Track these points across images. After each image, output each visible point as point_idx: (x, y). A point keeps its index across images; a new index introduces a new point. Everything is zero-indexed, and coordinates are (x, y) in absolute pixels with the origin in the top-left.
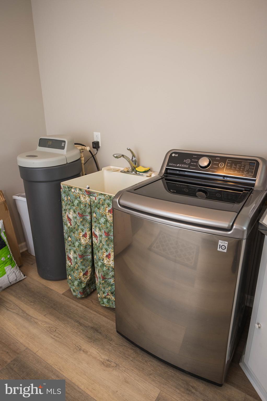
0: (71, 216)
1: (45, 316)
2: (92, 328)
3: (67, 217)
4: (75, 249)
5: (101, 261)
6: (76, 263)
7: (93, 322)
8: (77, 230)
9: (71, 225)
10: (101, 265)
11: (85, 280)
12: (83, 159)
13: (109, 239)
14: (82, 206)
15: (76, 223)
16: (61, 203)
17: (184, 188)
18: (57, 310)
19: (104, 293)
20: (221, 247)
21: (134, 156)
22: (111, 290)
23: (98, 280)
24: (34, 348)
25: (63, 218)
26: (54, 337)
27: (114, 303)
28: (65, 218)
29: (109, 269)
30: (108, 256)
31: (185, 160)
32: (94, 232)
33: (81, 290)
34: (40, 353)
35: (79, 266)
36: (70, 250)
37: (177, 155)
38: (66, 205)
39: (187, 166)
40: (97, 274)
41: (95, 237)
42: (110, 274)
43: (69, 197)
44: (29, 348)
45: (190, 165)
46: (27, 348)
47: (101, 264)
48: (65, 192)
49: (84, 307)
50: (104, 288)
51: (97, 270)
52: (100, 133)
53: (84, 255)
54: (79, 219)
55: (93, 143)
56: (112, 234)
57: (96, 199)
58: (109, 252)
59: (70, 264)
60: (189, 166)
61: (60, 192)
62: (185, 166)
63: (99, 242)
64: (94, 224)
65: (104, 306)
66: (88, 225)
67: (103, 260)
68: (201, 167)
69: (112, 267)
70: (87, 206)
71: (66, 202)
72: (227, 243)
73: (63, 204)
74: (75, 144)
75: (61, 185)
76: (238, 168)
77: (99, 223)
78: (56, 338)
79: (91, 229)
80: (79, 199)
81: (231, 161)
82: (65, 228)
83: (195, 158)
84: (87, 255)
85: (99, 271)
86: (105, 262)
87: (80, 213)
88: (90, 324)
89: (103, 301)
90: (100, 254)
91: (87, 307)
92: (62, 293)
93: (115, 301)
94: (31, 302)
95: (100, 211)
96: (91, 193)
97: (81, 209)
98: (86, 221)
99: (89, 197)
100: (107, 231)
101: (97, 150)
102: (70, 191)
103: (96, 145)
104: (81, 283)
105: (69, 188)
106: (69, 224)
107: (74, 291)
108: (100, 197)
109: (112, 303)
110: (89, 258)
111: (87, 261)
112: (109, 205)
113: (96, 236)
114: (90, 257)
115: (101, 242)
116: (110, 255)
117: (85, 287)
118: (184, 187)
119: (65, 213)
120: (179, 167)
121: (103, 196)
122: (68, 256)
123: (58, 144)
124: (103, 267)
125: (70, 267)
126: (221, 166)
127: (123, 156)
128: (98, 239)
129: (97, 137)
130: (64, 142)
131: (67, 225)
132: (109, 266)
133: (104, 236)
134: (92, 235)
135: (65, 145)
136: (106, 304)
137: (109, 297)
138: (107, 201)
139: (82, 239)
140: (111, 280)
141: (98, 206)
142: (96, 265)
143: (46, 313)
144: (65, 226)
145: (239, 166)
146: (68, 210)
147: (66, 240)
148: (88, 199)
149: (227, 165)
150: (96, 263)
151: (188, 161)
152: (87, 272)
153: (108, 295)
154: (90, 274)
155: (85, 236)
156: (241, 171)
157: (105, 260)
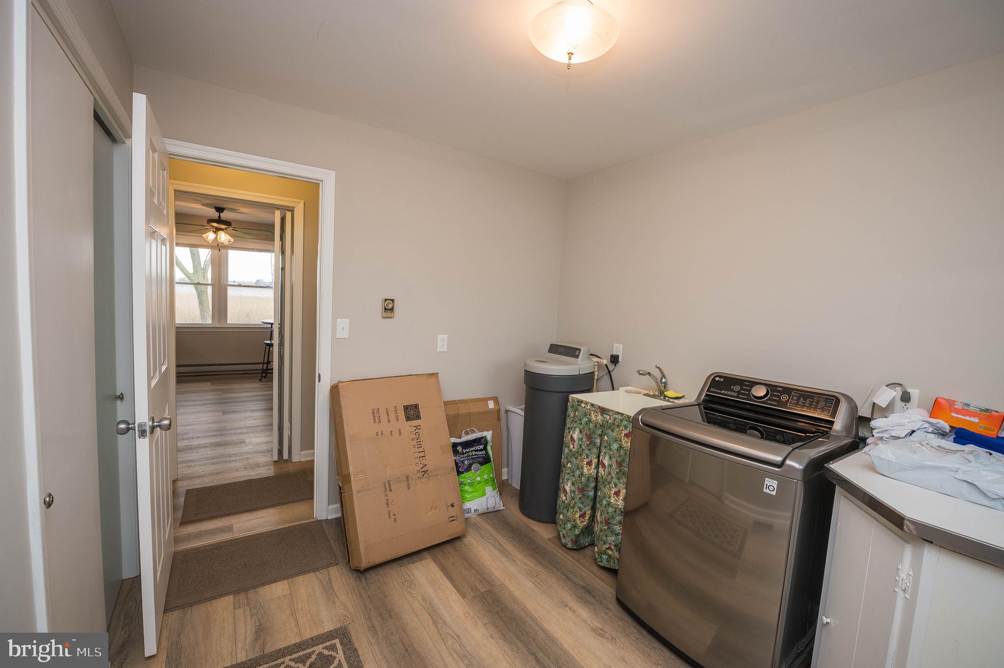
0: (575, 436)
1: (525, 556)
2: (583, 587)
3: (570, 437)
4: (574, 479)
5: (606, 499)
6: (573, 499)
7: (584, 581)
8: (580, 455)
9: (574, 447)
10: (606, 505)
11: (582, 524)
12: (596, 373)
13: (620, 470)
14: (591, 426)
15: (581, 446)
16: (566, 419)
17: (730, 423)
18: (539, 555)
19: (605, 543)
20: (768, 487)
21: (664, 376)
22: (615, 541)
23: (599, 526)
24: (511, 587)
25: (564, 439)
26: (535, 583)
27: (616, 561)
28: (567, 439)
29: (615, 511)
30: (617, 494)
31: (733, 387)
32: (602, 460)
33: (573, 538)
34: (517, 593)
35: (576, 503)
36: (568, 480)
37: (722, 380)
38: (571, 423)
39: (736, 395)
40: (598, 518)
41: (602, 467)
42: (617, 518)
43: (577, 413)
44: (505, 584)
45: (739, 393)
46: (503, 584)
47: (606, 503)
48: (572, 407)
49: (574, 561)
50: (606, 537)
51: (600, 511)
52: (622, 345)
53: (584, 489)
54: (586, 442)
55: (611, 356)
56: (625, 464)
57: (610, 419)
58: (618, 488)
59: (564, 498)
60: (738, 395)
61: (567, 406)
62: (732, 394)
63: (606, 474)
64: (604, 450)
65: (602, 565)
66: (595, 451)
67: (609, 498)
68: (755, 397)
69: (621, 508)
70: (598, 426)
71: (572, 419)
72: (776, 482)
73: (568, 420)
74: (591, 355)
75: (570, 398)
76: (809, 404)
77: (611, 449)
78: (537, 584)
79: (598, 457)
80: (588, 417)
81: (798, 393)
82: (566, 450)
83: (746, 386)
84: (589, 491)
85: (601, 513)
86: (612, 500)
87: (588, 434)
88: (580, 583)
89: (601, 557)
90: (606, 490)
91: (578, 563)
92: (547, 538)
93: (618, 559)
94: (510, 537)
95: (614, 435)
96: (605, 411)
97: (589, 429)
98: (594, 445)
99: (602, 415)
100: (619, 460)
101: (615, 366)
102: (579, 405)
103: (615, 359)
104: (575, 527)
105: (578, 402)
106: (572, 446)
107: (564, 536)
108: (617, 416)
109: (614, 562)
110: (590, 495)
111: (587, 498)
112: (626, 427)
113: (604, 466)
114: (592, 493)
115: (610, 474)
116: (620, 492)
117: (579, 535)
118: (729, 421)
119: (569, 432)
120: (723, 394)
121: (620, 415)
122: (564, 487)
123: (572, 352)
124: (609, 507)
125: (564, 502)
126: (784, 399)
127: (649, 374)
128: (606, 470)
129: (618, 349)
130: (580, 350)
131: (568, 447)
132: (617, 506)
133: (614, 466)
134: (600, 463)
135: (579, 353)
136: (604, 563)
137: (610, 552)
138: (625, 423)
139: (585, 468)
140: (616, 526)
141: (612, 427)
142: (598, 505)
143: (526, 554)
144: (566, 448)
145: (810, 401)
146: (573, 428)
147: (564, 467)
148: (600, 418)
149: (792, 398)
150: (599, 502)
151: (737, 388)
152: (585, 514)
153: (609, 548)
154: (588, 518)
155: (589, 463)
156: (813, 408)
157: (612, 498)
